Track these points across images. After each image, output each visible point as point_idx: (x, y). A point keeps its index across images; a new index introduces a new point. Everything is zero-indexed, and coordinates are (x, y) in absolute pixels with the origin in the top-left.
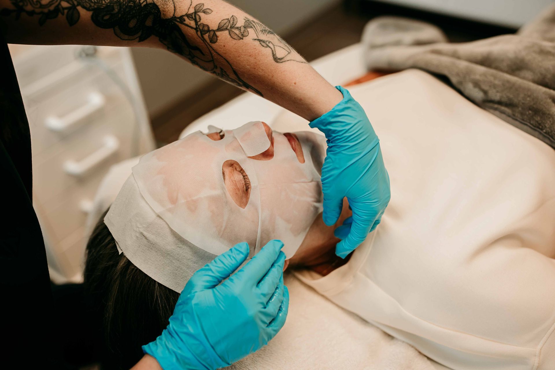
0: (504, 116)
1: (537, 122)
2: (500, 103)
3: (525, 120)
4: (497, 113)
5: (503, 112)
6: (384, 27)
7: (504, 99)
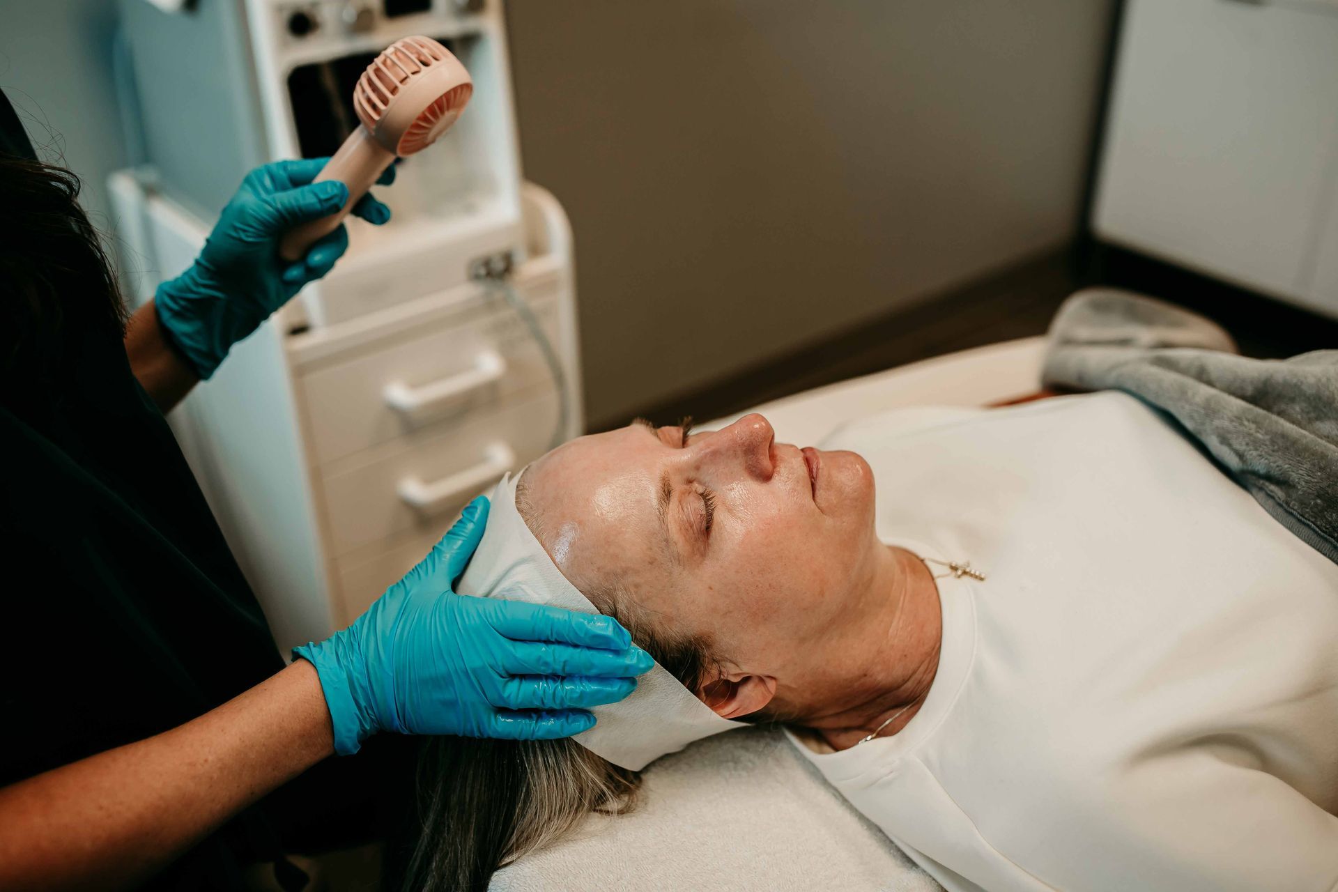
0: (1271, 502)
1: (1330, 523)
2: (1269, 478)
3: (1307, 516)
4: (1261, 495)
5: (1270, 496)
6: (1098, 307)
7: (1275, 472)
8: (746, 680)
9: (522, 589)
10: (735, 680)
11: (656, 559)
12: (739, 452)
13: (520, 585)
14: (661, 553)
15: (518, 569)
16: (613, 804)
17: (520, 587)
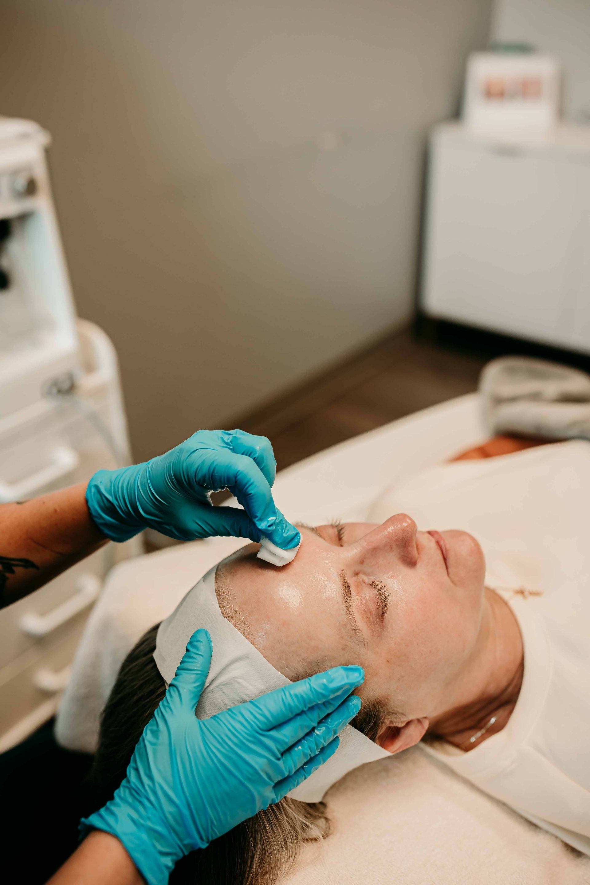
8: (409, 723)
9: (239, 683)
10: (400, 725)
11: (347, 646)
12: (394, 547)
13: (236, 680)
14: (350, 640)
15: (233, 666)
16: (315, 831)
17: (236, 681)
